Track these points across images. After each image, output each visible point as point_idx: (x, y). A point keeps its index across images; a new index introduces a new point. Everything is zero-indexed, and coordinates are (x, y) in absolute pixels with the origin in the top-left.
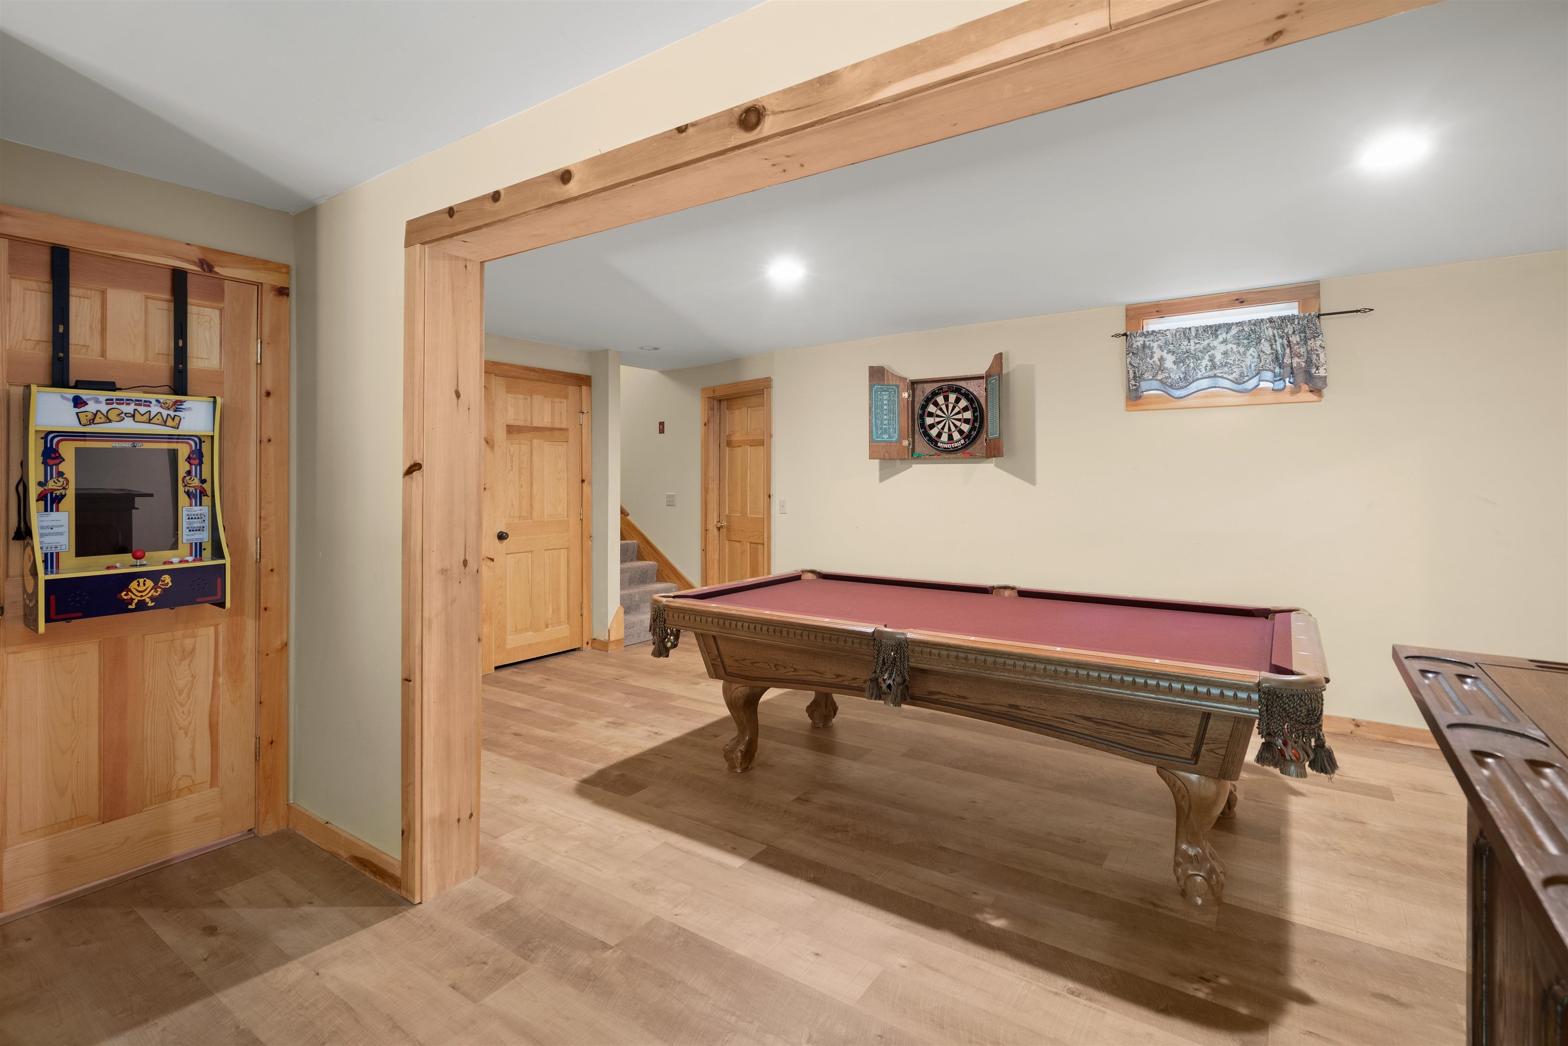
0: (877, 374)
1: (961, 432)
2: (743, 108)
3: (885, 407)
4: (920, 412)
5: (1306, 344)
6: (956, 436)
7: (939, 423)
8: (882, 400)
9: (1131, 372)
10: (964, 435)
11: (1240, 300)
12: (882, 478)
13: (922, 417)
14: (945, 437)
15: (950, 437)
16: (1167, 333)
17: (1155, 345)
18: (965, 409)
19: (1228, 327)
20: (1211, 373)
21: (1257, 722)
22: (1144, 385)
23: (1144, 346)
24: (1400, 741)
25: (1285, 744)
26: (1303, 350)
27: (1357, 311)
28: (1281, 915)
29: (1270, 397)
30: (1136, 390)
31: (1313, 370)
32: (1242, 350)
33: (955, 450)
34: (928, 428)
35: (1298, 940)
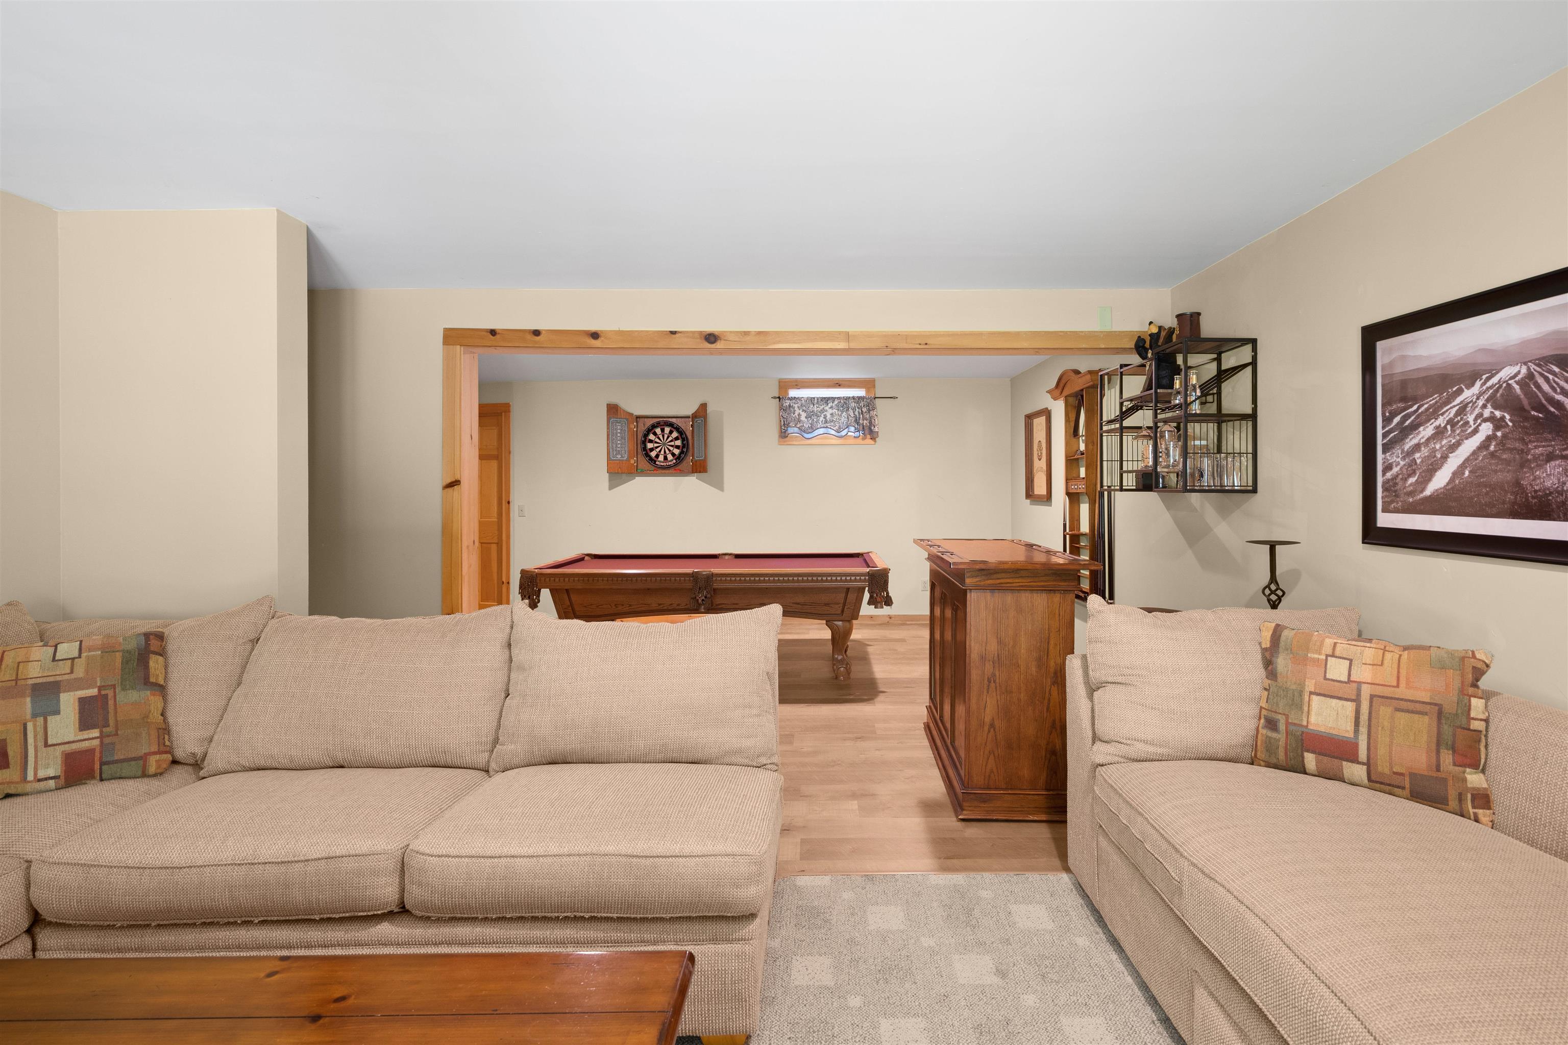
0: (613, 410)
1: (673, 455)
2: (707, 333)
3: (619, 435)
4: (643, 439)
5: (869, 412)
6: (670, 457)
7: (657, 447)
8: (616, 429)
9: (782, 421)
10: (676, 457)
11: (838, 384)
12: (611, 488)
13: (644, 443)
14: (661, 458)
15: (666, 458)
16: (802, 399)
17: (796, 406)
18: (677, 439)
19: (833, 399)
20: (825, 425)
21: (867, 588)
22: (790, 430)
23: (790, 406)
24: (908, 623)
25: (877, 595)
26: (868, 416)
27: (891, 398)
28: (872, 677)
29: (853, 441)
30: (785, 432)
31: (873, 428)
32: (840, 413)
33: (668, 467)
34: (648, 451)
35: (878, 681)
